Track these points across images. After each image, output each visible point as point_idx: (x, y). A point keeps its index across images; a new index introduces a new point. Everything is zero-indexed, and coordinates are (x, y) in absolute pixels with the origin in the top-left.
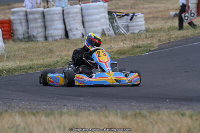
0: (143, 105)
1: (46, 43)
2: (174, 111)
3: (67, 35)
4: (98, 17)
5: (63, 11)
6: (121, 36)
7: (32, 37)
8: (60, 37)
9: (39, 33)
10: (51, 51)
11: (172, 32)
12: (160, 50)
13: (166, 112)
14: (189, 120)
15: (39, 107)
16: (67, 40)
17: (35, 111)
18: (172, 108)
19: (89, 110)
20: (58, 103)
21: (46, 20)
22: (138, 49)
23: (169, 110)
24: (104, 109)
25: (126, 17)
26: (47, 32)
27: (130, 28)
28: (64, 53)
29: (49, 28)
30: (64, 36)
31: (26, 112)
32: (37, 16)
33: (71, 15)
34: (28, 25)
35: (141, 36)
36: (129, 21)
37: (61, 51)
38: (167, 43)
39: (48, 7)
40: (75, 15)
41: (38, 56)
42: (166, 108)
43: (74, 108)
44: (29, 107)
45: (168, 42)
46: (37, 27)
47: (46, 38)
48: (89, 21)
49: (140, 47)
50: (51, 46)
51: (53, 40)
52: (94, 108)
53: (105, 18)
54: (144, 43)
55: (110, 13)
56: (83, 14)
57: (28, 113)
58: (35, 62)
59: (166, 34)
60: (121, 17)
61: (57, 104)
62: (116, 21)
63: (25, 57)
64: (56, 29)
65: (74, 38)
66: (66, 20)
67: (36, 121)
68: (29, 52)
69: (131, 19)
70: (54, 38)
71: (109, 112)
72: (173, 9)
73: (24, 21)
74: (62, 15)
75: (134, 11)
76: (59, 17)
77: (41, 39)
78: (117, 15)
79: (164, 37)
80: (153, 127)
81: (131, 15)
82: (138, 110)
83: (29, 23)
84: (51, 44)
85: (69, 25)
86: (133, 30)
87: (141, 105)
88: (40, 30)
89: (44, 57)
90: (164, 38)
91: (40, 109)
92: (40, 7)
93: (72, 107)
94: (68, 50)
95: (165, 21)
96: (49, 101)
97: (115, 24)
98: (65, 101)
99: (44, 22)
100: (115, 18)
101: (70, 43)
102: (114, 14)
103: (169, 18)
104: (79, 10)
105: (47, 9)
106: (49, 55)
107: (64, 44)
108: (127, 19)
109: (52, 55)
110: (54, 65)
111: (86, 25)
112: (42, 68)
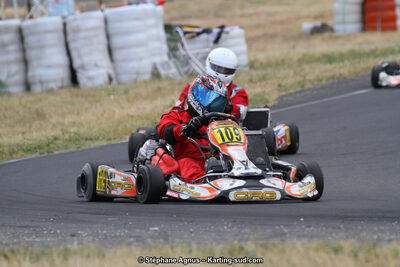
0: (247, 230)
1: (27, 99)
2: (315, 243)
3: (74, 79)
4: (141, 36)
5: (65, 25)
8: (60, 84)
9: (13, 75)
10: (40, 115)
11: (307, 68)
12: (284, 107)
13: (299, 245)
14: (350, 262)
15: (15, 241)
16: (75, 91)
17: (7, 250)
18: (311, 237)
19: (129, 244)
20: (59, 231)
21: (26, 46)
23: (305, 240)
24: (162, 240)
25: (204, 36)
26: (30, 74)
28: (68, 120)
29: (33, 64)
30: (67, 82)
32: (7, 37)
33: (82, 35)
36: (212, 44)
37: (63, 115)
38: (297, 92)
39: (31, 17)
40: (90, 33)
41: (12, 126)
42: (300, 237)
43: (94, 241)
45: (299, 89)
46: (9, 63)
47: (28, 86)
48: (122, 48)
50: (37, 106)
51: (43, 92)
52: (140, 240)
53: (158, 39)
55: (168, 28)
56: (111, 31)
58: (5, 140)
60: (193, 37)
62: (182, 45)
64: (49, 67)
65: (89, 84)
66: (72, 46)
69: (217, 41)
70: (45, 86)
71: (172, 248)
72: (307, 17)
74: (61, 35)
75: (221, 22)
76: (56, 39)
77: (17, 89)
78: (185, 33)
79: (290, 78)
81: (216, 31)
82: (236, 242)
84: (40, 100)
85: (80, 56)
87: (243, 231)
88: (16, 68)
89: (24, 129)
90: (290, 81)
91: (19, 243)
92: (12, 17)
93: (91, 238)
94: (78, 113)
95: (292, 44)
96: (37, 227)
97: (182, 52)
98: (74, 225)
99: (24, 50)
100: (180, 38)
101: (82, 96)
102: (179, 29)
103: (301, 36)
104: (101, 24)
105: (28, 23)
106: (37, 122)
107: (69, 99)
108: (208, 40)
109: (42, 123)
110: (48, 145)
111: (117, 55)
112: (20, 153)
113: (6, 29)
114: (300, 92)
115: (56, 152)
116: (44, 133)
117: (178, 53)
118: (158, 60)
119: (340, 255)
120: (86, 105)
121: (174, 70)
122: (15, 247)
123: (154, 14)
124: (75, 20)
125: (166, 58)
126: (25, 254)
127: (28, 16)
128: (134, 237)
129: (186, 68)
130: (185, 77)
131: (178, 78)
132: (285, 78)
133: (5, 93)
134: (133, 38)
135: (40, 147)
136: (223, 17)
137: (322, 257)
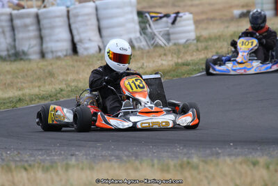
0: (193, 151)
1: (43, 63)
2: (240, 159)
3: (75, 49)
4: (121, 20)
5: (68, 12)
6: (158, 49)
7: (21, 53)
8: (65, 53)
9: (32, 47)
10: (51, 74)
13: (228, 160)
14: (264, 172)
15: (33, 159)
16: (75, 57)
17: (26, 165)
18: (237, 155)
19: (110, 161)
20: (63, 152)
21: (41, 27)
22: (185, 68)
23: (233, 158)
24: (134, 158)
25: (165, 19)
26: (44, 46)
27: (172, 36)
28: (70, 77)
29: (46, 39)
30: (70, 51)
31: (13, 165)
32: (29, 21)
33: (80, 18)
34: (14, 35)
35: (190, 48)
36: (170, 25)
37: (67, 74)
39: (45, 7)
40: (86, 18)
41: (32, 82)
42: (230, 155)
43: (86, 159)
44: (18, 159)
46: (29, 38)
47: (43, 55)
48: (108, 28)
49: (187, 64)
50: (50, 67)
51: (53, 59)
52: (118, 157)
53: (133, 21)
54: (194, 58)
55: (140, 14)
56: (100, 16)
57: (16, 167)
58: (27, 91)
60: (157, 20)
61: (60, 154)
62: (150, 25)
63: (10, 85)
64: (57, 41)
65: (85, 53)
66: (73, 26)
67: (29, 179)
68: (17, 77)
69: (173, 23)
70: (55, 54)
71: (141, 163)
72: (237, 6)
73: (8, 29)
74: (66, 19)
75: (176, 11)
76: (62, 22)
77: (35, 57)
78: (152, 17)
80: (209, 183)
81: (173, 16)
82: (185, 159)
83: (16, 32)
84: (51, 64)
85: (79, 34)
86: (177, 39)
87: (190, 152)
88: (34, 42)
89: (40, 84)
91: (34, 161)
92: (32, 7)
93: (85, 157)
94: (78, 73)
95: (226, 24)
96: (48, 150)
97: (149, 30)
98: (73, 149)
99: (40, 30)
100: (148, 21)
101: (80, 61)
102: (147, 15)
103: (233, 19)
104: (93, 11)
105: (43, 10)
106: (48, 80)
107: (71, 63)
108: (167, 22)
109: (53, 80)
110: (56, 95)
111: (104, 33)
112: (37, 100)
113: (28, 15)
115: (62, 100)
116: (54, 86)
117: (147, 31)
118: (132, 36)
119: (257, 167)
120: (83, 67)
121: (144, 43)
122: (32, 163)
123: (130, 4)
124: (75, 8)
125: (138, 35)
126: (39, 167)
127: (43, 6)
128: (115, 156)
129: (152, 42)
130: (152, 48)
131: (147, 48)
132: (221, 48)
133: (27, 59)
134: (115, 21)
135: (50, 96)
136: (179, 6)
137: (244, 168)
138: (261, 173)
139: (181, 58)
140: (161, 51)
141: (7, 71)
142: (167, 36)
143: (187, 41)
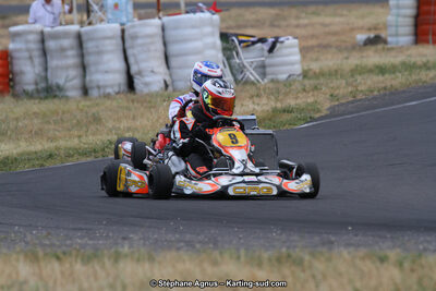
0: (296, 238)
1: (84, 103)
2: (362, 251)
3: (130, 84)
4: (198, 44)
5: (123, 31)
6: (248, 87)
7: (55, 88)
8: (117, 89)
9: (71, 80)
10: (97, 119)
11: (359, 78)
12: (336, 117)
13: (345, 253)
14: (396, 273)
15: (68, 242)
16: (131, 96)
17: (59, 252)
18: (358, 246)
19: (179, 249)
20: (111, 234)
21: (85, 51)
22: (286, 117)
23: (351, 249)
24: (211, 246)
25: (259, 45)
26: (88, 78)
27: (268, 70)
28: (124, 124)
29: (91, 69)
30: (124, 87)
31: (41, 254)
32: (66, 43)
33: (140, 41)
34: (46, 62)
35: (293, 87)
36: (266, 53)
37: (119, 120)
38: (348, 103)
39: (90, 24)
41: (69, 130)
42: (348, 245)
43: (144, 245)
44: (47, 242)
45: (351, 99)
46: (67, 68)
47: (85, 91)
48: (177, 56)
49: (289, 111)
50: (94, 110)
51: (100, 96)
52: (190, 245)
53: (214, 47)
54: (299, 101)
55: (224, 37)
56: (167, 39)
57: (46, 255)
58: (62, 143)
59: (347, 83)
60: (248, 46)
61: (107, 236)
62: (237, 54)
63: (39, 133)
64: (106, 72)
65: (146, 90)
66: (129, 52)
67: (62, 273)
68: (49, 123)
69: (271, 50)
70: (102, 91)
71: (221, 253)
72: (361, 29)
73: (36, 54)
74: (120, 41)
75: (277, 32)
76: (113, 45)
77: (74, 93)
78: (240, 42)
79: (343, 89)
80: (317, 286)
81: (271, 40)
82: (284, 250)
83: (48, 59)
84: (97, 105)
85: (137, 62)
86: (273, 74)
87: (292, 238)
88: (73, 73)
89: (81, 133)
90: (341, 92)
91: (71, 245)
92: (72, 23)
93: (142, 242)
94: (134, 118)
95: (345, 54)
96: (90, 229)
97: (236, 60)
98: (127, 229)
99: (82, 56)
100: (236, 46)
101: (138, 102)
102: (234, 38)
103: (354, 47)
104: (158, 31)
105: (87, 28)
106: (92, 127)
107: (125, 104)
108: (262, 50)
109: (99, 127)
110: (103, 150)
111: (173, 62)
112: (76, 156)
113: (65, 35)
114: (352, 102)
117: (233, 61)
119: (385, 265)
122: (68, 249)
124: (133, 26)
126: (77, 256)
127: (88, 22)
128: (184, 242)
132: (338, 88)
134: (189, 46)
135: (95, 151)
136: (278, 26)
137: (368, 266)
138: (391, 274)
139: (281, 101)
140: (253, 90)
141: (34, 113)
142: (262, 68)
143: (289, 76)
